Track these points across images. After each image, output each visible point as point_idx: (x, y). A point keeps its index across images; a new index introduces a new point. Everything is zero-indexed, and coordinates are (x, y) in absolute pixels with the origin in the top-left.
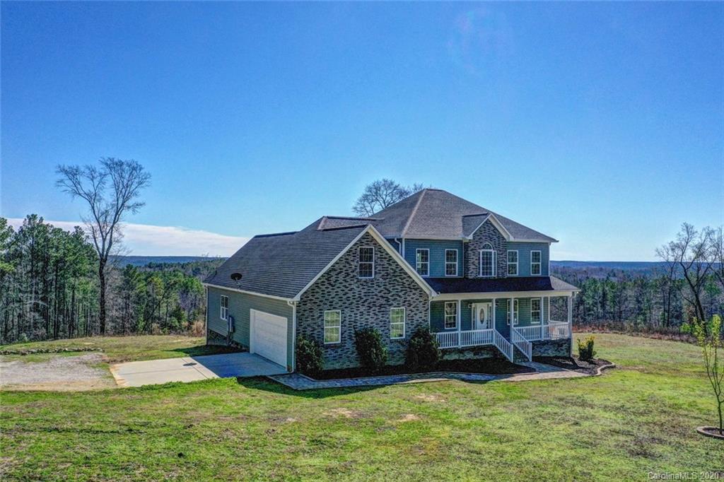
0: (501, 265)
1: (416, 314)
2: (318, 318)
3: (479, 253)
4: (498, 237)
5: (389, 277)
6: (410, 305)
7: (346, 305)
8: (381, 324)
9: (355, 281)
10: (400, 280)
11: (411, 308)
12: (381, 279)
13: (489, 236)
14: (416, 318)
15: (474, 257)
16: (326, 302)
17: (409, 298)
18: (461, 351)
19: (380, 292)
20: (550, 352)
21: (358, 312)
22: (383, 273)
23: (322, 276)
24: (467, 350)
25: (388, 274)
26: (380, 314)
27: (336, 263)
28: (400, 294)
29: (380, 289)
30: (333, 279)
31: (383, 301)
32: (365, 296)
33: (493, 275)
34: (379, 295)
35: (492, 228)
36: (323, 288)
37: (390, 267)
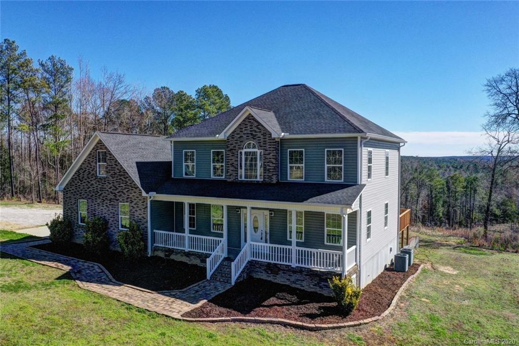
0: (268, 167)
1: (136, 211)
2: (74, 204)
3: (241, 153)
4: (264, 134)
5: (116, 176)
6: (132, 202)
7: (89, 197)
8: (111, 215)
9: (94, 178)
10: (124, 180)
11: (133, 204)
12: (110, 177)
13: (252, 134)
14: (137, 214)
15: (232, 158)
16: (78, 193)
17: (131, 196)
18: (188, 254)
19: (111, 188)
20: (304, 283)
21: (96, 203)
22: (112, 172)
23: (75, 173)
24: (193, 255)
25: (115, 174)
26: (110, 207)
27: (83, 164)
28: (125, 191)
29: (110, 186)
30: (81, 176)
31: (112, 196)
32: (100, 190)
33: (258, 179)
34: (110, 190)
35: (256, 124)
36: (76, 181)
37: (116, 167)
